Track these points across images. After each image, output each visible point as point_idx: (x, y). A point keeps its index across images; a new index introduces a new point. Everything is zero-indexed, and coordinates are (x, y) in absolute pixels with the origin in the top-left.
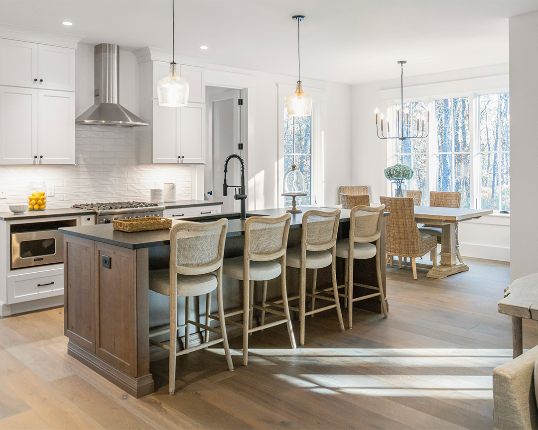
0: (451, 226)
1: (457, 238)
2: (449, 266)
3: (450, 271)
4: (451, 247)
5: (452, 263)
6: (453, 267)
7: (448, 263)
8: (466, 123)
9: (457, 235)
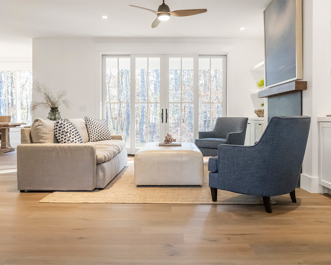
0: (6, 129)
1: (9, 137)
2: (5, 148)
3: (6, 150)
4: (6, 139)
5: (7, 147)
6: (7, 149)
7: (5, 147)
8: (14, 91)
9: (9, 135)
